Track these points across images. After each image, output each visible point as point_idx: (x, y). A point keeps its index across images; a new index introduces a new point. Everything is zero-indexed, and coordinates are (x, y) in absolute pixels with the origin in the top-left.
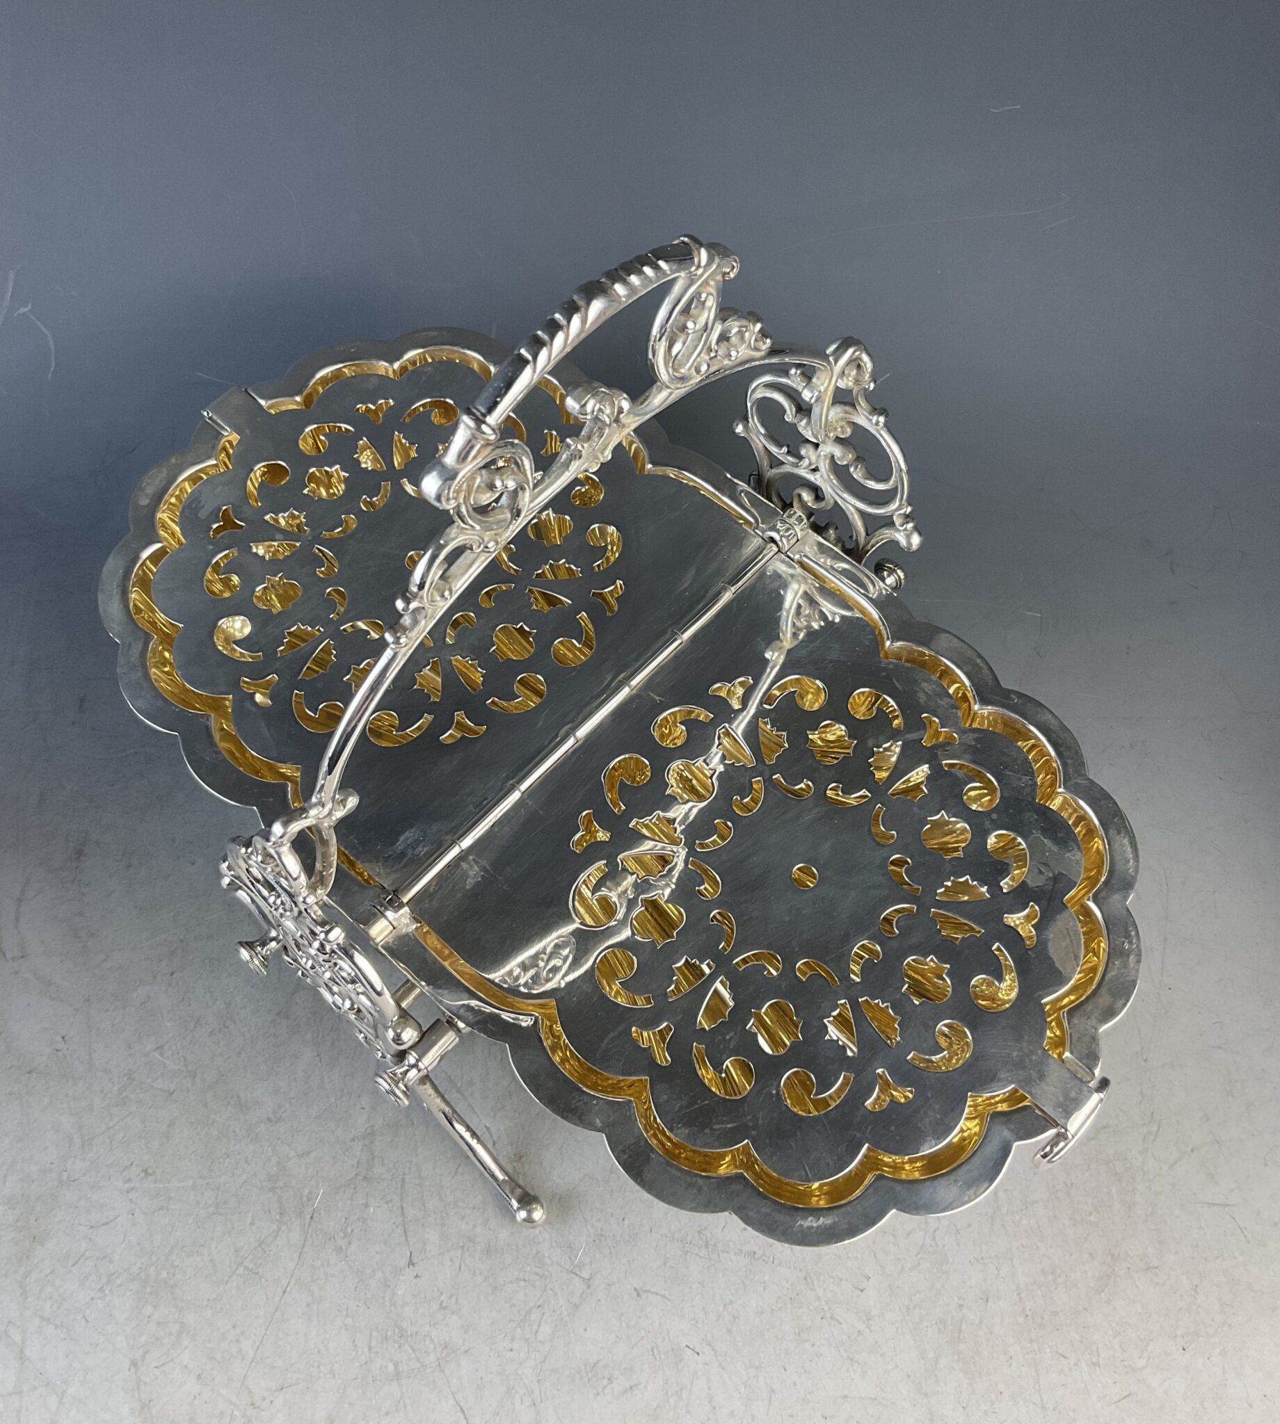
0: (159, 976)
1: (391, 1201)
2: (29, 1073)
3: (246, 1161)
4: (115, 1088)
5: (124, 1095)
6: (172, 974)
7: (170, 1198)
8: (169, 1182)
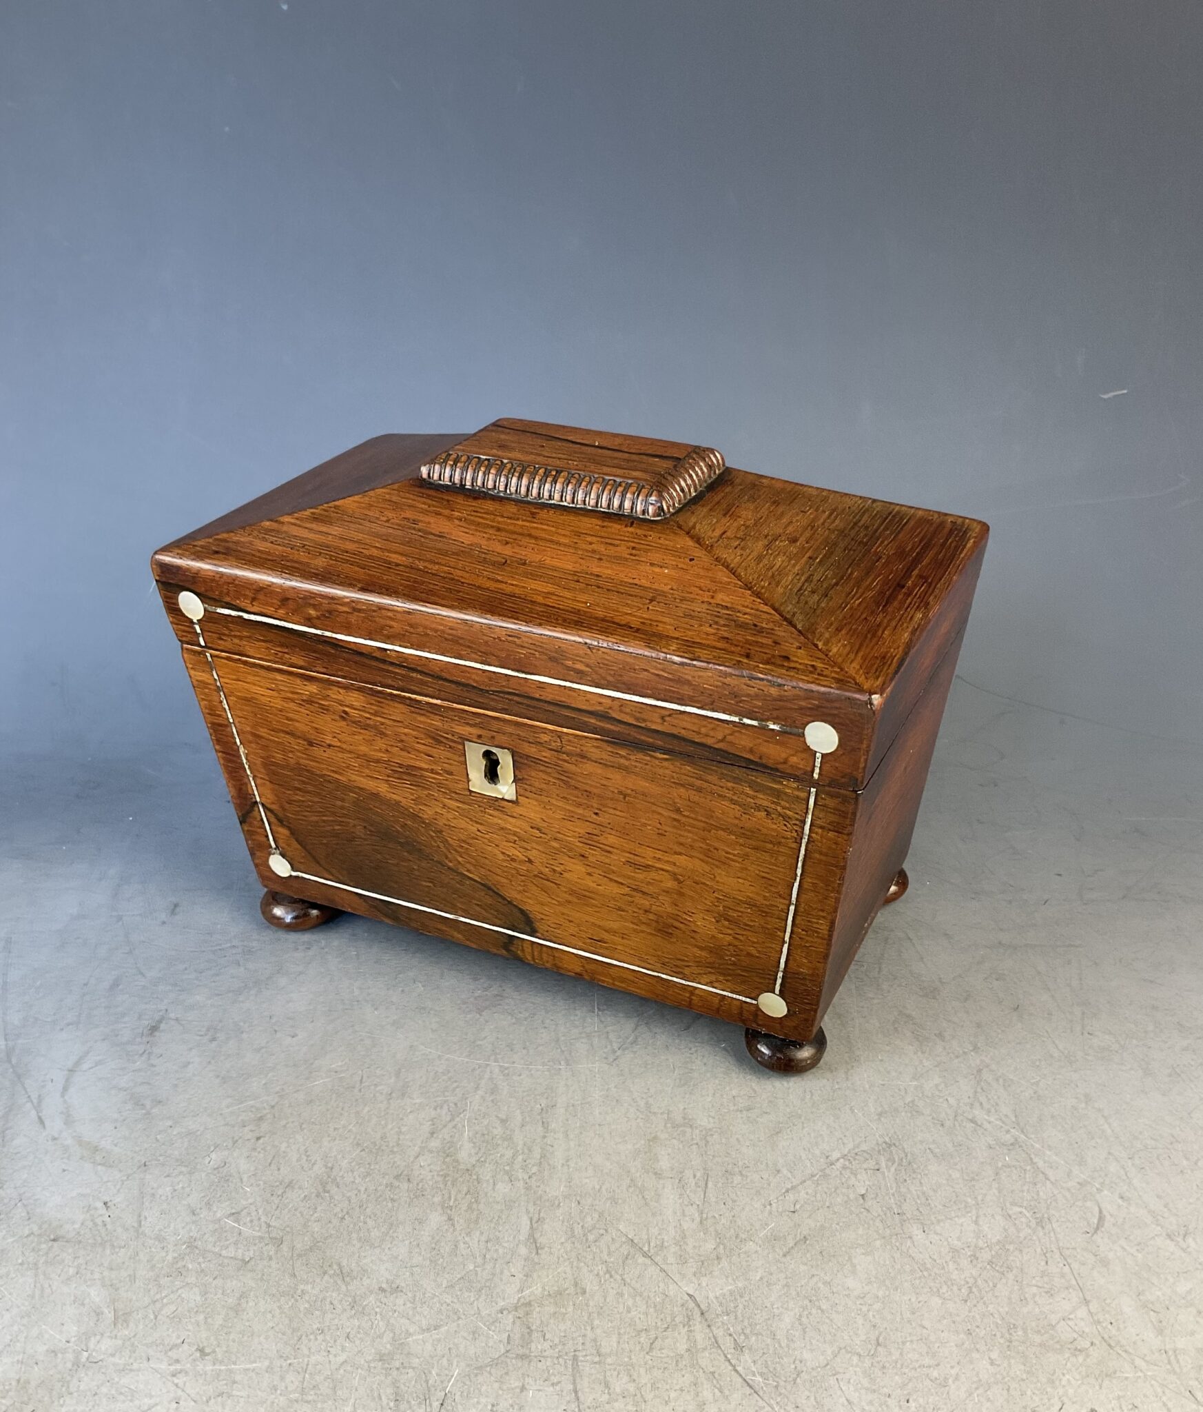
0: (240, 1141)
1: (559, 1382)
2: (54, 1240)
3: (348, 1337)
4: (170, 1258)
5: (180, 1264)
6: (258, 1139)
7: (234, 1382)
8: (235, 1363)
